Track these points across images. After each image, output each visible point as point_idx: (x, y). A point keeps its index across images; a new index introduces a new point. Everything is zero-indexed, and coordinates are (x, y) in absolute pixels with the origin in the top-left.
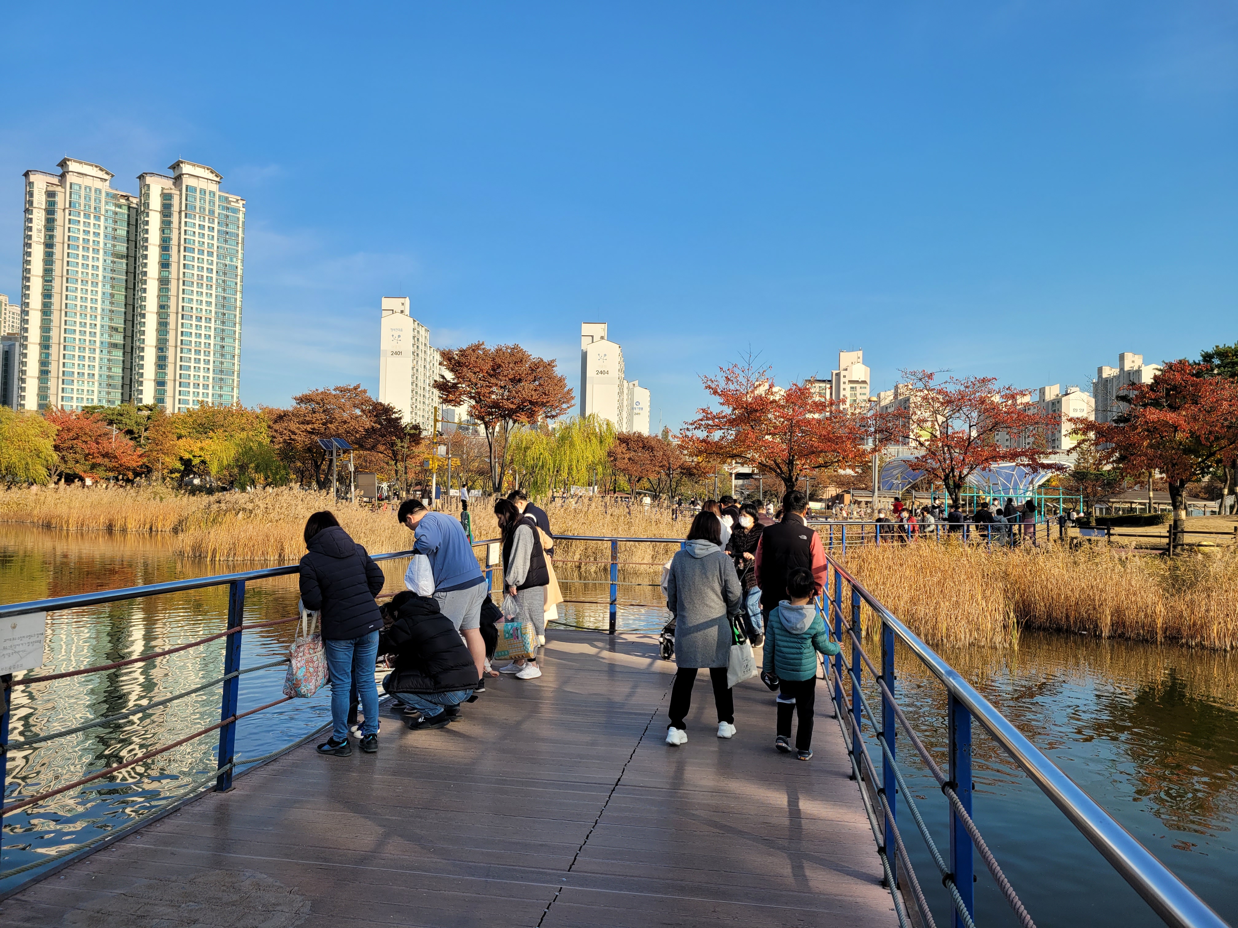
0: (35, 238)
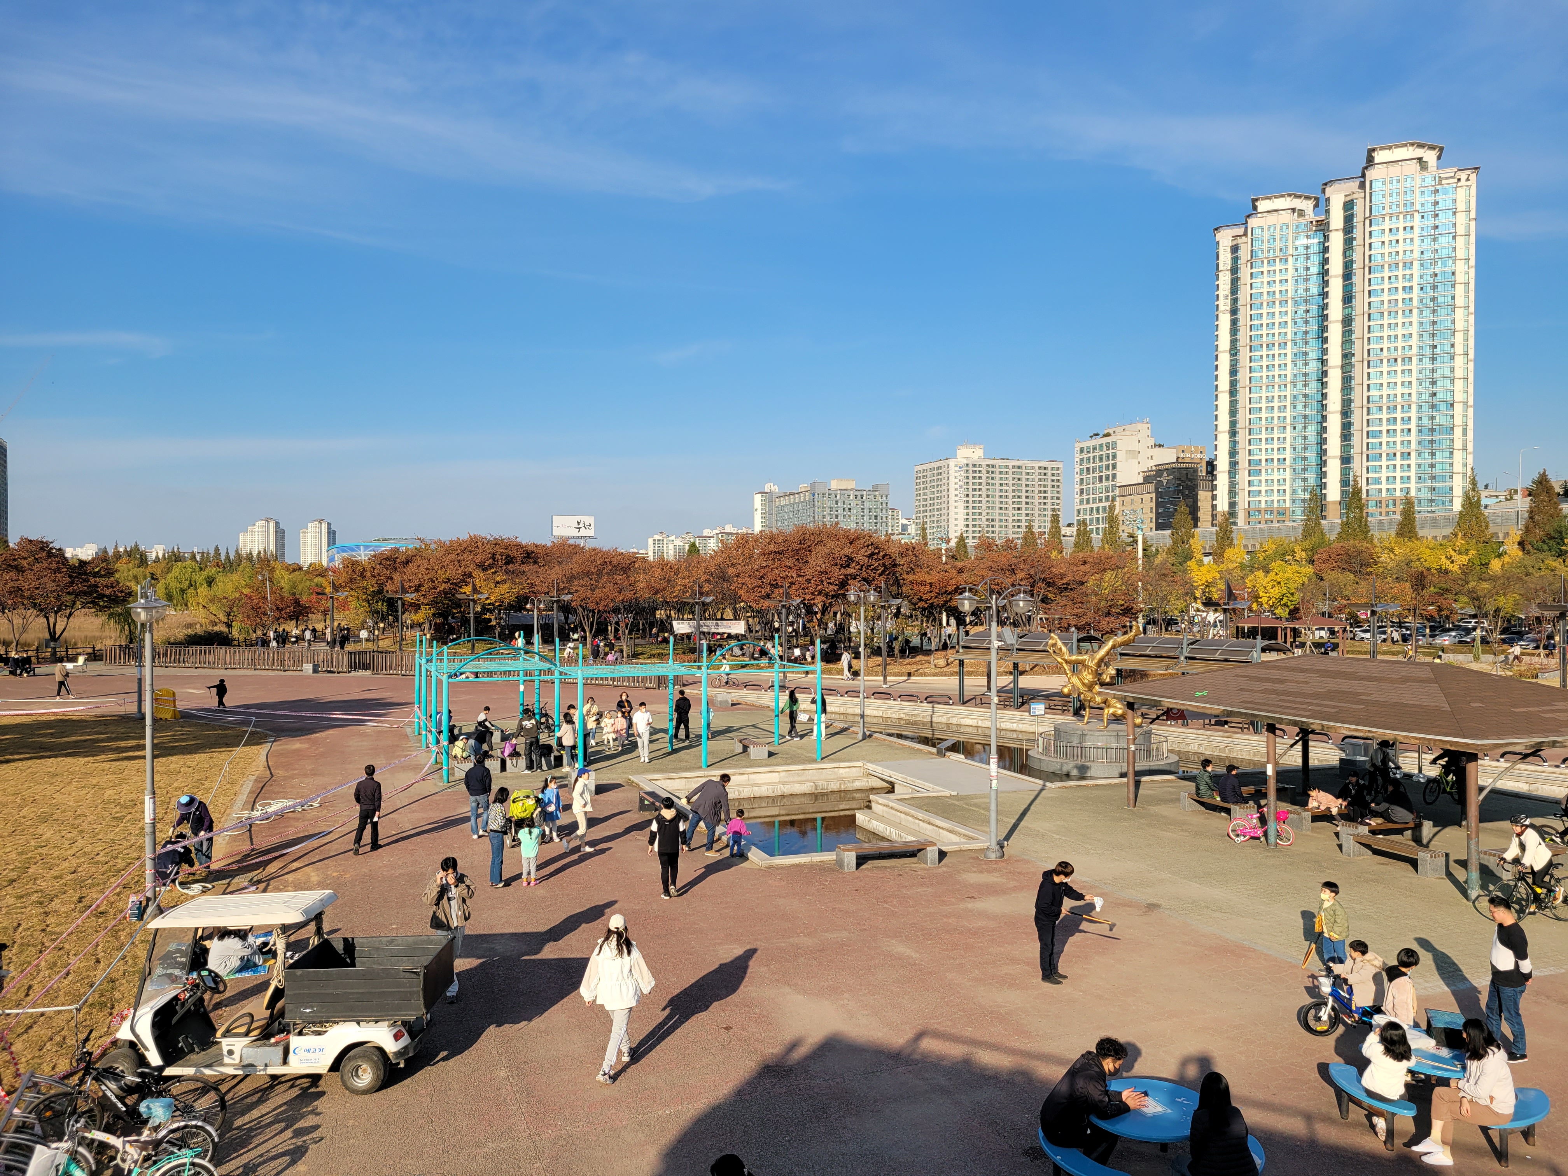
0: (1221, 308)
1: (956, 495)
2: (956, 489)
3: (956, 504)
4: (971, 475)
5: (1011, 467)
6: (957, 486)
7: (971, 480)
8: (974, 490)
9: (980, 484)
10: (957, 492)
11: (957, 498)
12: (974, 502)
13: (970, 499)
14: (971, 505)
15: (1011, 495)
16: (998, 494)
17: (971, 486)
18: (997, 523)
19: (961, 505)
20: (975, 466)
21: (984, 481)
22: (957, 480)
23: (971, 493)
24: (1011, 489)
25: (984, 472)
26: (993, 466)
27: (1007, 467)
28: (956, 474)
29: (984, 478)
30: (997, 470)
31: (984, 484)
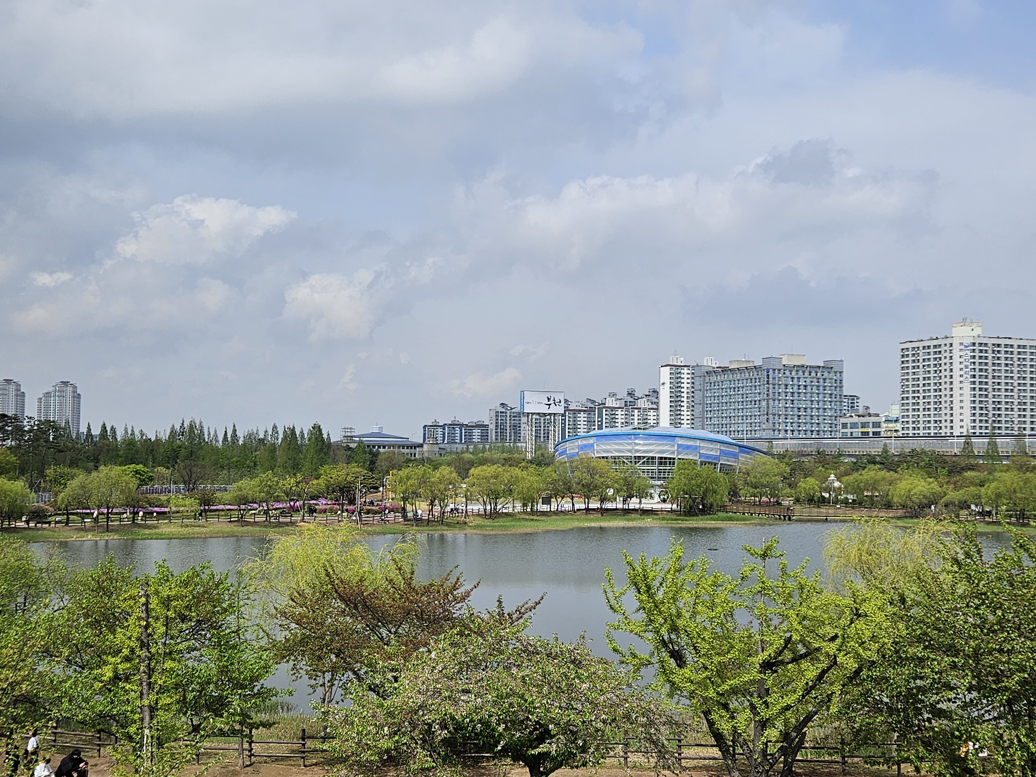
1: (961, 376)
2: (961, 369)
3: (961, 385)
4: (977, 354)
5: (1016, 346)
6: (962, 366)
7: (977, 360)
8: (981, 370)
9: (986, 364)
10: (962, 373)
11: (962, 379)
12: (981, 383)
13: (977, 380)
14: (977, 386)
15: (1016, 376)
16: (1003, 374)
17: (977, 367)
18: (1003, 406)
19: (967, 386)
20: (980, 344)
21: (990, 361)
22: (962, 360)
23: (977, 373)
24: (1016, 369)
25: (990, 351)
26: (999, 345)
27: (1012, 346)
28: (961, 354)
29: (990, 358)
30: (1003, 349)
31: (990, 364)
